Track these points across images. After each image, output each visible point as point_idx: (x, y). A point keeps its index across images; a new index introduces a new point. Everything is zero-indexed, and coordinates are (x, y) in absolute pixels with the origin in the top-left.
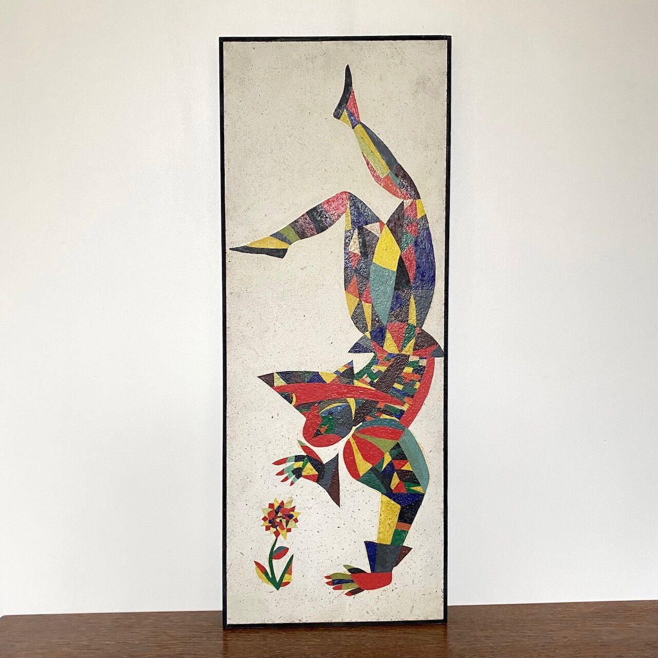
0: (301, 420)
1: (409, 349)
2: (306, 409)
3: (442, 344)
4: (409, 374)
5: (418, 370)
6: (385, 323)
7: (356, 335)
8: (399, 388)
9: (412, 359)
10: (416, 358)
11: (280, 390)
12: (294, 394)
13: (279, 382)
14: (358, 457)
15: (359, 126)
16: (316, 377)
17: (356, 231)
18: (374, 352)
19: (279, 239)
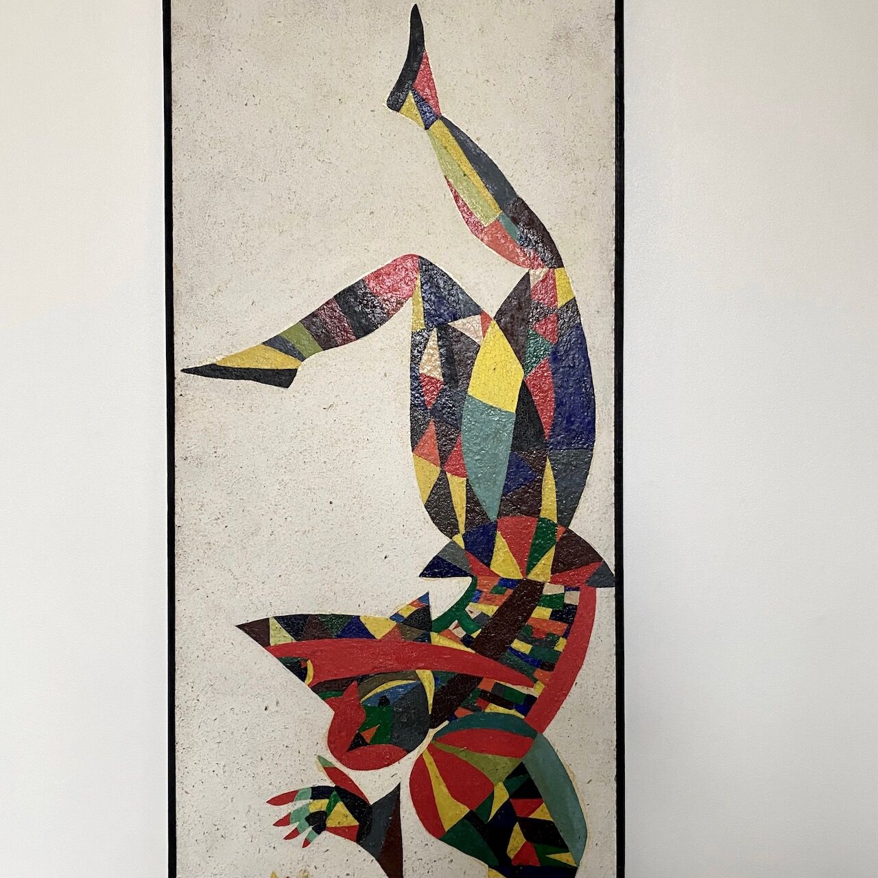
0: (323, 714)
1: (542, 571)
2: (334, 693)
3: (610, 560)
4: (545, 621)
5: (564, 613)
6: (493, 516)
7: (435, 542)
8: (522, 650)
9: (550, 590)
10: (558, 589)
11: (280, 653)
12: (309, 662)
13: (280, 636)
14: (440, 790)
15: (438, 123)
16: (353, 627)
17: (434, 333)
18: (472, 576)
19: (281, 350)
